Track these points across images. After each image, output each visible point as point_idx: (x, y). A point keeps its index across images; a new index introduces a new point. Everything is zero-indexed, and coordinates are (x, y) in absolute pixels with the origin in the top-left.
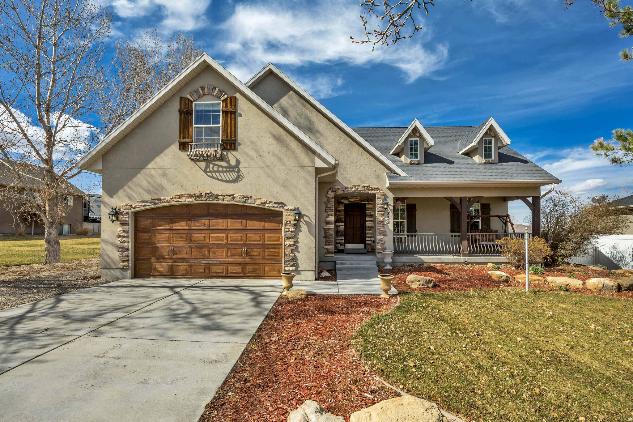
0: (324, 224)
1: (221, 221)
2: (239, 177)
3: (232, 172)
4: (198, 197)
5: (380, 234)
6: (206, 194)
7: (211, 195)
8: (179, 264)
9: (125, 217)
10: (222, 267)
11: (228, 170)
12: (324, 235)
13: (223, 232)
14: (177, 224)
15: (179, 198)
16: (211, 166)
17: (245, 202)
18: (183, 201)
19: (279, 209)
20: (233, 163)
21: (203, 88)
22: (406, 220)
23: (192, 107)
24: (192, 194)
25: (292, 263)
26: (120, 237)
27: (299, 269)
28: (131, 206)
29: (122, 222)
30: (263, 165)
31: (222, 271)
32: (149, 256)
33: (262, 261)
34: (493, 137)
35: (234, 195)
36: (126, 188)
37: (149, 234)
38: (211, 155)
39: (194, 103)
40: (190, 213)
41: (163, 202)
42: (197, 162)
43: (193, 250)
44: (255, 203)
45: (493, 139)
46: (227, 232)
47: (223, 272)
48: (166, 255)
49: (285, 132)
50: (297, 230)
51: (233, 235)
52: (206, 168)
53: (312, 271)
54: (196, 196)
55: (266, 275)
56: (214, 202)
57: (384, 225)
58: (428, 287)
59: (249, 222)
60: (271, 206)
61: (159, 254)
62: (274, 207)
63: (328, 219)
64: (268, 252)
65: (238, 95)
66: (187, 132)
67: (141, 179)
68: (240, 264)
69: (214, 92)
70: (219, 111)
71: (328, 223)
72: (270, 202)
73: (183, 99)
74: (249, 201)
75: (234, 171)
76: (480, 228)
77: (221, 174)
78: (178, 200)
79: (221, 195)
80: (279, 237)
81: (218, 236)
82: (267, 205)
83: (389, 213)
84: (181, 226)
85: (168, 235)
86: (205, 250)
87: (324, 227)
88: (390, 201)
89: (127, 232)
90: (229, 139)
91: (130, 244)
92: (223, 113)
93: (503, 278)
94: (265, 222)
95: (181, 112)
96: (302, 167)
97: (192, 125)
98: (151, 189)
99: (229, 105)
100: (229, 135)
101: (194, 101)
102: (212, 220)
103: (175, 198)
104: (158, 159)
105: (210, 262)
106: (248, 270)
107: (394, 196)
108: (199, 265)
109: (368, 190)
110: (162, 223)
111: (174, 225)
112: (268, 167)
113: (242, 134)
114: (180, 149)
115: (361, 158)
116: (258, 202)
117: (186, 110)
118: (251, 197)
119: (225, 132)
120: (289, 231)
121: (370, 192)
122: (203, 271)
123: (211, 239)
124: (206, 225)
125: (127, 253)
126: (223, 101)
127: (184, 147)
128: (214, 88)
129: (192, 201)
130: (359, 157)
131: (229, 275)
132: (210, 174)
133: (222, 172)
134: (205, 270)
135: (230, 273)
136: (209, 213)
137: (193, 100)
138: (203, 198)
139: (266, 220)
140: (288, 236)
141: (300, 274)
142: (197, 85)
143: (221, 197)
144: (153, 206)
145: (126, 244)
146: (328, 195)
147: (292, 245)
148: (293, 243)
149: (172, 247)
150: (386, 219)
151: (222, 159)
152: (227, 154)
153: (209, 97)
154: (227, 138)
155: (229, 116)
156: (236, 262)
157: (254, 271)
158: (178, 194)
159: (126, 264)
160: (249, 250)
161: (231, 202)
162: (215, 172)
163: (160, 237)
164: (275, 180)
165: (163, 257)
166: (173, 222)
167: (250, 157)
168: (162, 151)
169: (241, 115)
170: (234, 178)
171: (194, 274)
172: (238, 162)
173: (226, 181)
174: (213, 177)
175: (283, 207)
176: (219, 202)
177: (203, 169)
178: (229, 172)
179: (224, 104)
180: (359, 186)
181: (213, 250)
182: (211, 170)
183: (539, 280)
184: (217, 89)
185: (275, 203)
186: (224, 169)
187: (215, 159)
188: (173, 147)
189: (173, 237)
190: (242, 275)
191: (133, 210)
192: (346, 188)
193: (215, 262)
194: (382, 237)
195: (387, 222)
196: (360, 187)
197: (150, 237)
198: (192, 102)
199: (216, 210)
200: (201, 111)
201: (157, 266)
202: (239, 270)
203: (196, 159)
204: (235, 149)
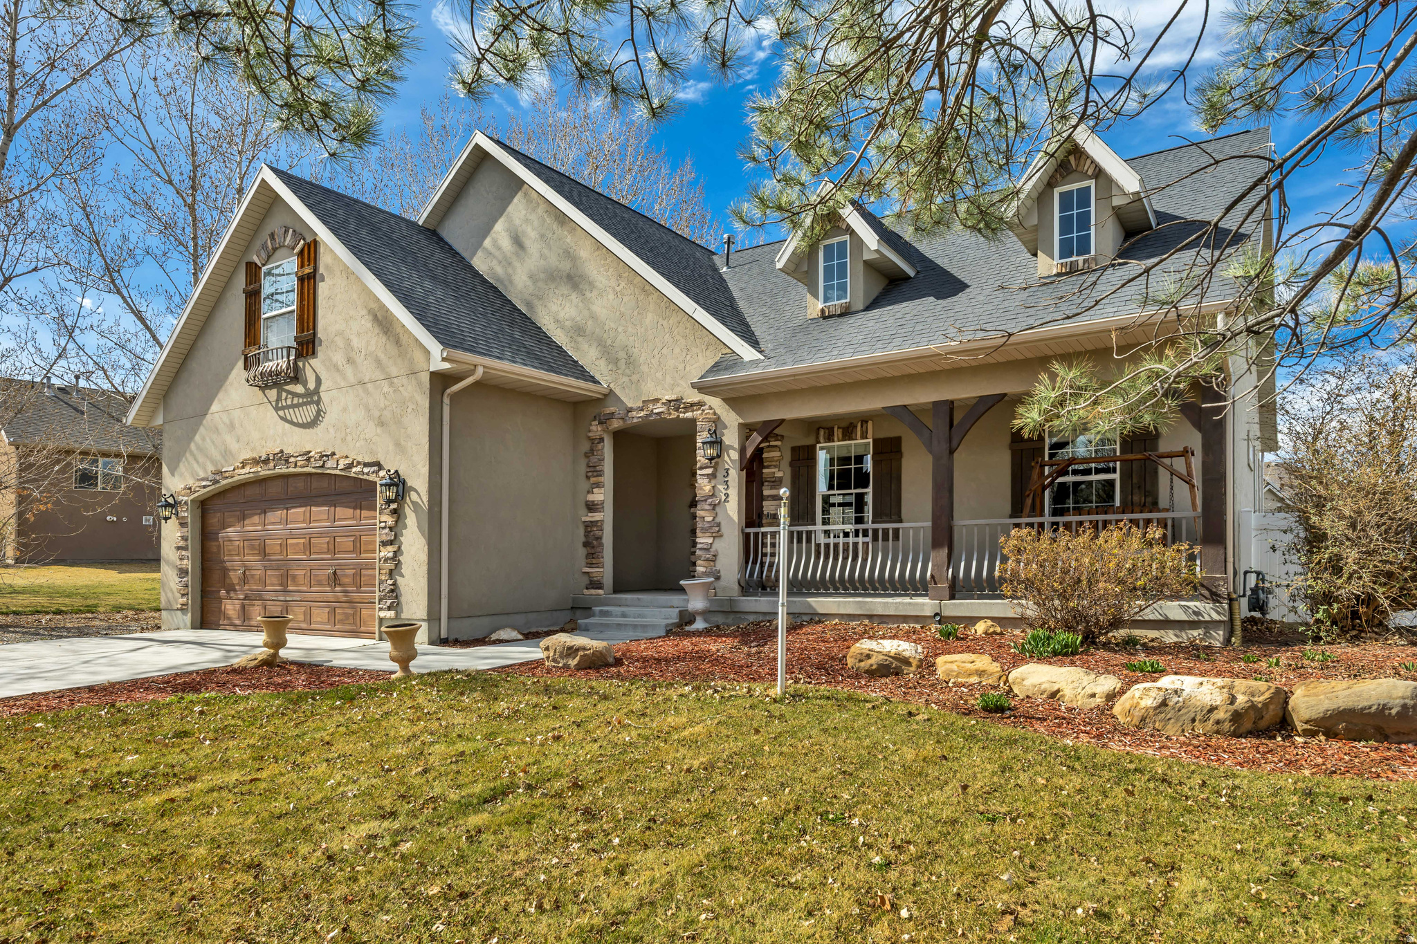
0: (583, 510)
1: (302, 510)
2: (319, 412)
3: (310, 403)
4: (264, 462)
5: (704, 531)
6: (275, 455)
7: (282, 457)
8: (251, 603)
9: (184, 511)
10: (303, 609)
11: (305, 400)
12: (582, 539)
13: (305, 535)
14: (249, 521)
15: (243, 467)
16: (284, 395)
17: (323, 466)
18: (247, 472)
19: (372, 478)
20: (312, 384)
21: (273, 236)
22: (870, 490)
23: (260, 279)
24: (258, 457)
25: (390, 603)
27: (402, 616)
28: (191, 488)
29: (181, 521)
30: (354, 381)
32: (217, 586)
33: (356, 597)
34: (1090, 178)
35: (310, 452)
36: (188, 454)
37: (217, 544)
39: (263, 268)
40: (263, 496)
42: (265, 391)
44: (336, 468)
45: (1092, 183)
46: (309, 534)
48: (237, 584)
50: (400, 524)
51: (317, 541)
52: (277, 402)
55: (363, 629)
56: (284, 470)
57: (714, 507)
58: (566, 666)
60: (360, 472)
61: (228, 581)
62: (363, 473)
63: (590, 497)
64: (364, 576)
66: (254, 332)
67: (203, 434)
68: (327, 604)
69: (286, 240)
71: (592, 507)
72: (359, 463)
73: (250, 265)
74: (330, 464)
75: (313, 402)
76: (1118, 503)
77: (296, 410)
79: (293, 456)
81: (298, 544)
82: (354, 470)
83: (727, 470)
84: (253, 525)
86: (281, 574)
87: (584, 519)
88: (731, 438)
89: (186, 539)
90: (306, 334)
92: (298, 278)
93: (873, 661)
94: (361, 508)
95: (247, 292)
96: (409, 375)
97: (260, 314)
98: (214, 453)
99: (306, 263)
100: (304, 324)
101: (263, 265)
103: (239, 467)
105: (288, 598)
106: (337, 617)
107: (741, 421)
108: (275, 605)
109: (677, 409)
110: (232, 520)
111: (245, 523)
112: (361, 383)
113: (324, 318)
114: (245, 368)
115: (665, 323)
116: (342, 463)
117: (253, 286)
118: (333, 454)
119: (300, 320)
120: (386, 527)
121: (681, 415)
124: (283, 521)
125: (186, 579)
126: (299, 256)
128: (287, 232)
129: (257, 472)
130: (661, 321)
131: (313, 626)
132: (281, 413)
133: (298, 405)
135: (314, 623)
136: (285, 495)
138: (272, 465)
139: (361, 503)
140: (386, 538)
142: (267, 232)
143: (293, 459)
144: (214, 487)
145: (185, 562)
146: (590, 434)
147: (390, 559)
148: (392, 555)
149: (243, 567)
150: (720, 487)
151: (296, 378)
152: (304, 365)
153: (284, 251)
154: (303, 332)
155: (306, 284)
156: (325, 599)
157: (346, 618)
158: (242, 459)
159: (185, 600)
160: (339, 573)
161: (307, 470)
162: (288, 407)
163: (230, 549)
164: (369, 411)
165: (233, 588)
166: (243, 518)
167: (338, 368)
168: (226, 377)
169: (322, 280)
170: (310, 418)
172: (318, 381)
173: (302, 425)
174: (285, 419)
175: (377, 472)
176: (291, 470)
177: (274, 405)
178: (306, 404)
179: (300, 261)
180: (657, 400)
181: (292, 572)
182: (284, 403)
183: (980, 673)
184: (290, 232)
185: (366, 465)
186: (300, 400)
187: (287, 379)
189: (244, 547)
190: (330, 627)
191: (192, 497)
192: (630, 410)
193: (296, 599)
194: (711, 540)
195: (724, 498)
196: (659, 405)
197: (219, 549)
198: (260, 268)
199: (296, 488)
201: (228, 607)
202: (325, 616)
204: (314, 354)
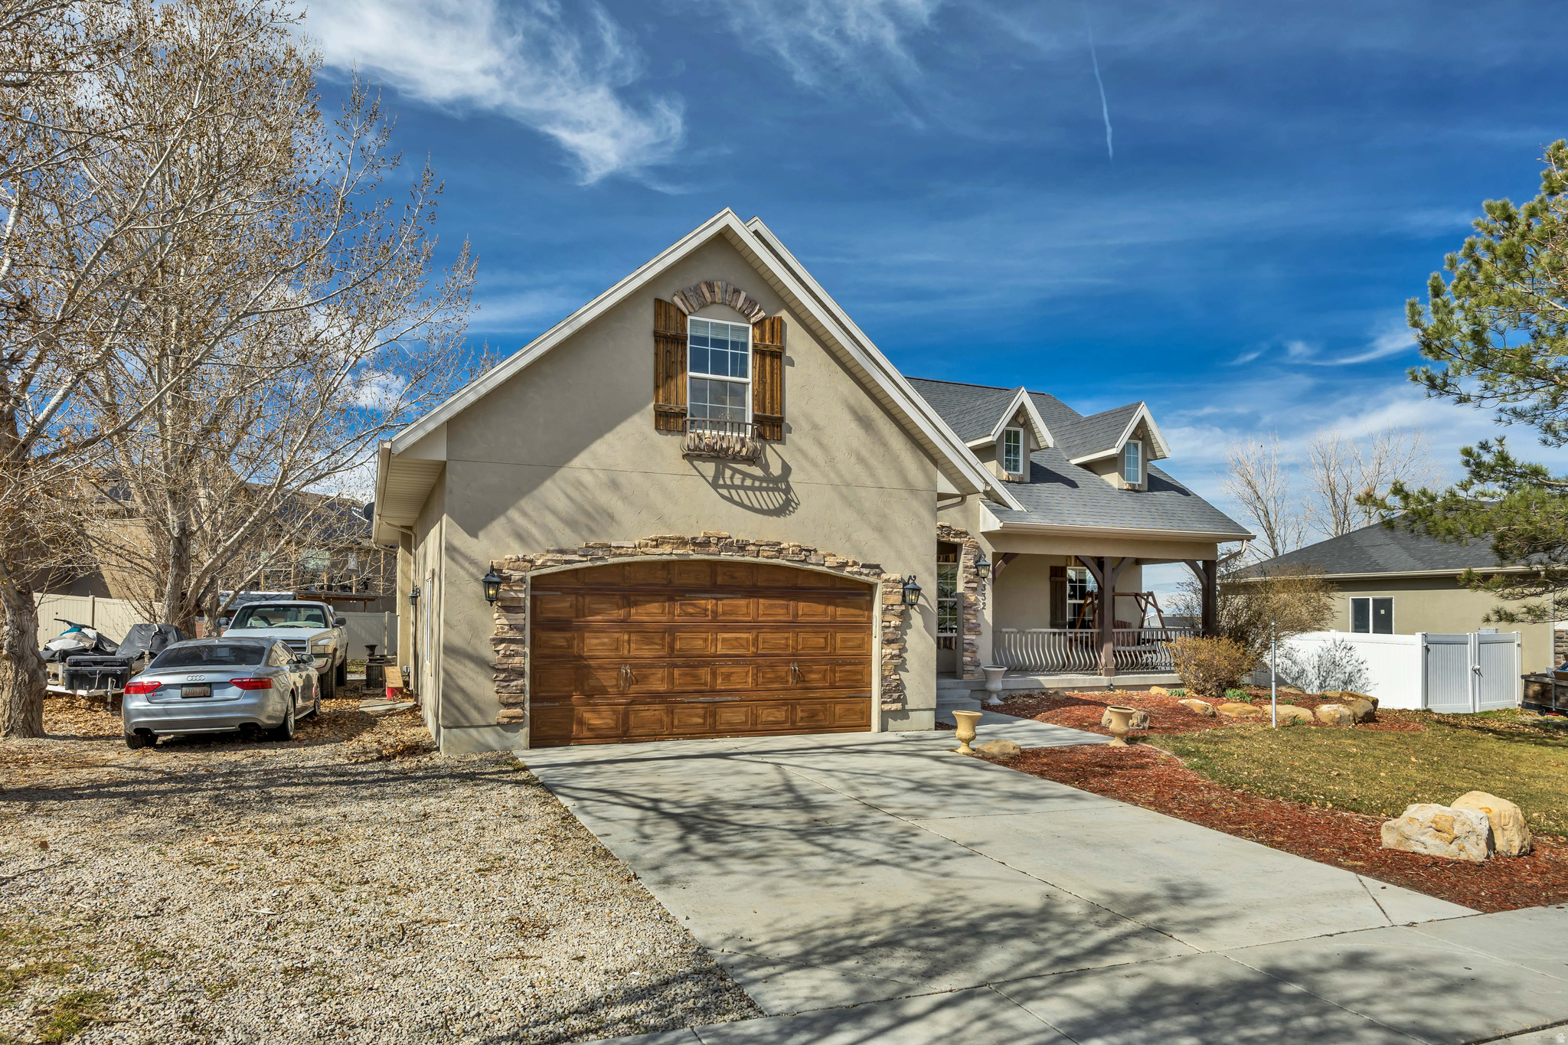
1: (743, 602)
2: (788, 502)
3: (773, 490)
4: (700, 545)
5: (970, 630)
6: (719, 539)
7: (731, 543)
8: (642, 707)
9: (516, 591)
10: (745, 709)
11: (764, 485)
13: (749, 629)
14: (641, 609)
15: (657, 546)
16: (728, 473)
17: (803, 561)
18: (666, 552)
19: (872, 579)
20: (776, 470)
21: (710, 286)
23: (684, 329)
24: (688, 536)
25: (896, 695)
26: (502, 641)
27: (907, 707)
28: (531, 561)
29: (508, 604)
30: (837, 481)
31: (744, 719)
32: (566, 689)
33: (830, 693)
35: (780, 544)
36: (513, 513)
37: (568, 635)
38: (728, 448)
39: (689, 318)
40: (670, 582)
41: (615, 555)
42: (695, 463)
43: (677, 672)
44: (823, 565)
46: (755, 627)
47: (746, 722)
48: (612, 687)
49: (881, 413)
50: (905, 624)
51: (769, 636)
52: (716, 478)
53: (931, 709)
54: (695, 544)
55: (837, 724)
56: (737, 558)
57: (977, 611)
59: (803, 607)
60: (856, 573)
61: (593, 683)
62: (861, 574)
64: (841, 671)
65: (784, 314)
66: (673, 388)
67: (553, 491)
68: (785, 702)
69: (737, 301)
70: (744, 346)
72: (855, 563)
73: (663, 305)
74: (812, 559)
75: (779, 490)
77: (750, 493)
78: (654, 550)
79: (754, 544)
80: (863, 639)
81: (736, 639)
82: (849, 569)
83: (985, 586)
84: (648, 614)
85: (616, 635)
86: (705, 673)
89: (520, 629)
90: (768, 414)
91: (528, 660)
92: (756, 351)
94: (836, 605)
95: (659, 337)
96: (913, 490)
97: (684, 370)
98: (582, 519)
99: (768, 335)
100: (768, 405)
101: (690, 313)
102: (721, 599)
103: (646, 545)
104: (599, 447)
105: (717, 699)
106: (800, 714)
107: (994, 551)
108: (693, 708)
109: (949, 534)
110: (603, 606)
111: (633, 611)
112: (848, 485)
113: (794, 407)
114: (657, 428)
116: (831, 561)
117: (673, 332)
118: (819, 550)
119: (759, 400)
120: (889, 627)
121: (952, 539)
122: (700, 721)
123: (719, 646)
124: (709, 613)
125: (520, 682)
126: (754, 325)
127: (668, 420)
128: (737, 291)
129: (688, 555)
131: (760, 727)
132: (724, 492)
133: (753, 488)
134: (704, 718)
135: (762, 723)
136: (715, 584)
137: (687, 313)
138: (713, 549)
139: (838, 600)
140: (890, 636)
141: (908, 717)
142: (695, 277)
143: (753, 548)
144: (589, 564)
145: (517, 659)
147: (896, 656)
148: (896, 652)
149: (626, 665)
150: (980, 598)
151: (753, 459)
152: (765, 449)
153: (725, 310)
154: (764, 412)
155: (768, 360)
156: (776, 697)
157: (813, 715)
158: (653, 536)
159: (517, 711)
160: (802, 669)
161: (774, 561)
162: (736, 488)
163: (595, 641)
164: (861, 513)
165: (602, 691)
166: (629, 604)
167: (814, 463)
168: (610, 427)
169: (792, 364)
170: (777, 505)
171: (681, 731)
172: (786, 469)
173: (761, 511)
174: (731, 500)
175: (879, 575)
176: (748, 559)
177: (710, 480)
178: (767, 489)
179: (757, 332)
181: (724, 670)
182: (728, 482)
184: (743, 295)
185: (864, 566)
186: (757, 484)
187: (736, 458)
188: (636, 419)
189: (629, 641)
190: (787, 725)
191: (535, 573)
193: (730, 698)
194: (974, 637)
195: (983, 606)
197: (570, 641)
198: (685, 316)
199: (733, 577)
200: (703, 341)
201: (587, 715)
202: (780, 715)
203: (693, 455)
204: (781, 440)
